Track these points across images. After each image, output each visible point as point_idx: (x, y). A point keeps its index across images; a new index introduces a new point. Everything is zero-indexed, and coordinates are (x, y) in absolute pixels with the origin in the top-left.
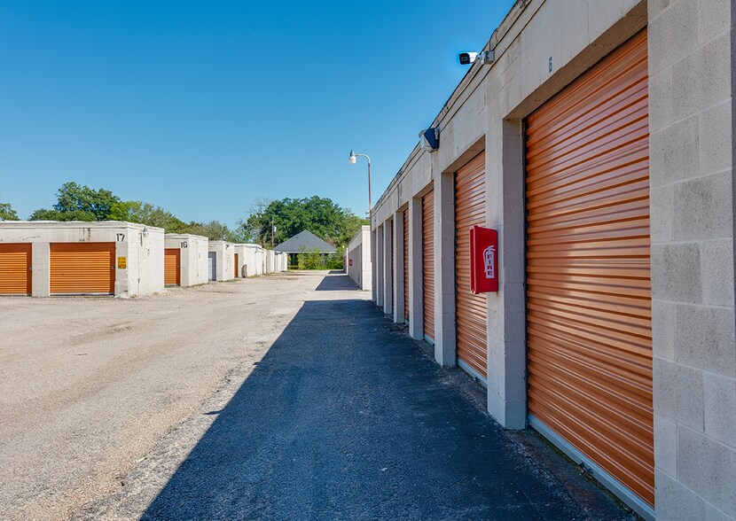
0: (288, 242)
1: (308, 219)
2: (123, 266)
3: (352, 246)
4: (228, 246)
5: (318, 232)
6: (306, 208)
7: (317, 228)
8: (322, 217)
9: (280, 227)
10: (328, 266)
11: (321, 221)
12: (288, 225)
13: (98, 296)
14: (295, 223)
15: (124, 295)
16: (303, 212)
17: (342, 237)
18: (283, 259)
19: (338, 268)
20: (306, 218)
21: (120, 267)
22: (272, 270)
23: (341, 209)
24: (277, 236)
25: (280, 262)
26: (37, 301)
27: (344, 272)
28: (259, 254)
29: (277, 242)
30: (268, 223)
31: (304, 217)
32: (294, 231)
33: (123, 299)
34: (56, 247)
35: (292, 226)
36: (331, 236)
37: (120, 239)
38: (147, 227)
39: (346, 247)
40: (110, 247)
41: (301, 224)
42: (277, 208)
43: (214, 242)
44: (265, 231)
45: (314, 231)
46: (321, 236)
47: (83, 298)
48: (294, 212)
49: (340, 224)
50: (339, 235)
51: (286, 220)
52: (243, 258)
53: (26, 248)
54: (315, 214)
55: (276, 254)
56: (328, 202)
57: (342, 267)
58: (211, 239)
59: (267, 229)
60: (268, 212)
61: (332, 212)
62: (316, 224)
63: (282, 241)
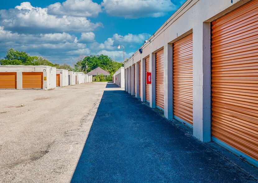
0: (92, 71)
1: (99, 63)
2: (45, 80)
3: (117, 73)
4: (74, 73)
5: (103, 68)
6: (98, 59)
7: (103, 66)
8: (105, 62)
9: (89, 66)
10: (107, 80)
11: (104, 64)
12: (92, 65)
13: (38, 89)
14: (94, 64)
15: (46, 89)
16: (97, 60)
17: (111, 70)
18: (91, 78)
19: (110, 81)
20: (99, 62)
21: (44, 80)
22: (87, 81)
23: (111, 59)
24: (88, 69)
25: (90, 79)
26: (18, 91)
27: (113, 82)
28: (83, 76)
29: (88, 71)
30: (84, 64)
31: (98, 62)
32: (94, 67)
33: (45, 90)
34: (24, 74)
35: (93, 65)
36: (108, 69)
37: (44, 71)
38: (52, 67)
39: (114, 73)
40: (41, 74)
41: (97, 65)
42: (88, 59)
43: (69, 72)
44: (83, 67)
45: (102, 67)
46: (104, 69)
47: (32, 90)
48: (94, 60)
49: (111, 65)
50: (110, 69)
51: (91, 63)
52: (78, 77)
53: (15, 74)
54: (101, 61)
55: (88, 76)
56: (106, 57)
57: (112, 81)
58: (69, 71)
59: (84, 66)
60: (84, 60)
61: (108, 60)
62: (102, 65)
63: (90, 71)
